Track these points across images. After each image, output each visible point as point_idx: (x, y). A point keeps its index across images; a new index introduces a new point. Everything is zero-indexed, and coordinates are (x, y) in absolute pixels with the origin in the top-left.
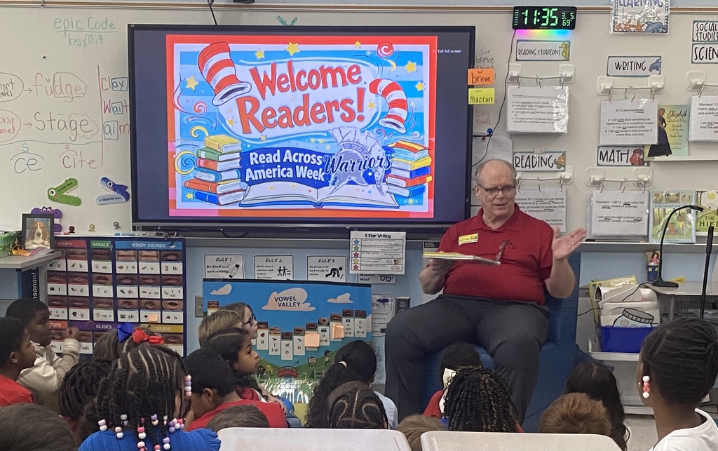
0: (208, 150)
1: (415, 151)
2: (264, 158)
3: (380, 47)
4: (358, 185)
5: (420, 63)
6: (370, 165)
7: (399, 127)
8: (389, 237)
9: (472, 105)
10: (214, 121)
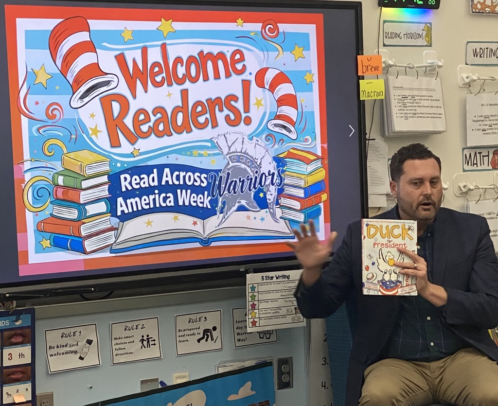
0: (67, 172)
1: (308, 162)
2: (138, 181)
3: (264, 27)
4: (248, 210)
5: (307, 48)
6: (260, 183)
7: (290, 131)
8: (288, 277)
9: (364, 101)
10: (73, 131)
